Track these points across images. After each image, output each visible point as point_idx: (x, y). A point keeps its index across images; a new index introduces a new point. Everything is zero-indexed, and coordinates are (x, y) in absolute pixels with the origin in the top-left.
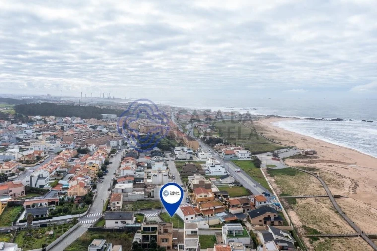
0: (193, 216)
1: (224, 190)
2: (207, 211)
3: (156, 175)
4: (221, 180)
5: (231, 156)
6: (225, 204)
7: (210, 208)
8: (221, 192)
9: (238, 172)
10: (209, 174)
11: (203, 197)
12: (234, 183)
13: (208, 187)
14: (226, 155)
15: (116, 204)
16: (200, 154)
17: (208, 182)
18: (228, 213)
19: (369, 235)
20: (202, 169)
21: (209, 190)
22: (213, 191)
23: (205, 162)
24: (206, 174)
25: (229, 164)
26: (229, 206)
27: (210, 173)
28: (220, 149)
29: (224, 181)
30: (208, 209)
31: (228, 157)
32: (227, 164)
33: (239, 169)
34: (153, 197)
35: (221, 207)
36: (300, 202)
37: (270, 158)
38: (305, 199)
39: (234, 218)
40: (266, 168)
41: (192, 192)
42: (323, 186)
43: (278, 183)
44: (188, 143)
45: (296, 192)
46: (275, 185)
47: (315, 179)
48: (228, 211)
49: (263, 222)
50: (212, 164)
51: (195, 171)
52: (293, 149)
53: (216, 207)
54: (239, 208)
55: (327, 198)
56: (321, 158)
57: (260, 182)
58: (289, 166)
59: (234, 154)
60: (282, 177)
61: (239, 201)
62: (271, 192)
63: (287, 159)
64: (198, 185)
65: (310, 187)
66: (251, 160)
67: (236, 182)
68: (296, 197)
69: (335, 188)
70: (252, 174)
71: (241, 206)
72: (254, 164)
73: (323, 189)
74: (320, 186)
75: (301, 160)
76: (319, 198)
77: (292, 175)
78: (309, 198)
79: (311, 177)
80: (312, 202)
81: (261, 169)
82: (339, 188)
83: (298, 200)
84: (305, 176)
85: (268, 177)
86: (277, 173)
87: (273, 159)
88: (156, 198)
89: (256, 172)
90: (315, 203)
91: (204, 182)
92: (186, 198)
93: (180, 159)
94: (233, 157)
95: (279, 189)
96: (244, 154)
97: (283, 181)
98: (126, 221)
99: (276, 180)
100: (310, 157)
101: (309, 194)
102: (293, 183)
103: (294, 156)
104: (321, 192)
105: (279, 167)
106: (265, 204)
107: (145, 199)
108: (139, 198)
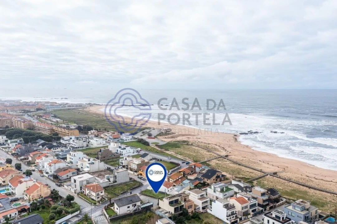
0: (172, 187)
3: (93, 163)
9: (141, 151)
14: (114, 139)
15: (100, 193)
19: (273, 173)
30: (175, 180)
34: (116, 182)
36: (211, 164)
37: (145, 138)
38: (211, 161)
39: (197, 182)
40: (154, 145)
41: (136, 172)
42: (209, 151)
43: (180, 154)
44: (69, 132)
45: (199, 158)
46: (180, 156)
47: (197, 148)
48: (187, 178)
49: (215, 180)
50: (120, 147)
51: (110, 156)
52: (152, 129)
53: (179, 177)
54: (190, 174)
55: (222, 158)
56: (177, 134)
57: (167, 155)
58: (167, 142)
59: (120, 137)
60: (175, 150)
61: (188, 169)
62: (186, 161)
63: (158, 137)
64: (140, 165)
65: (202, 153)
66: (136, 141)
67: (153, 159)
68: (204, 161)
69: (216, 151)
70: (153, 151)
71: (191, 173)
72: (141, 143)
73: (212, 153)
74: (207, 151)
75: (166, 137)
76: (218, 159)
77: (179, 147)
78: (213, 160)
79: (192, 147)
80: (218, 162)
81: (152, 146)
82: (218, 151)
83: (208, 162)
84: (187, 147)
85: (167, 151)
86: (167, 148)
87: (149, 138)
88: (118, 182)
89: (154, 149)
90: (220, 162)
91: (144, 161)
92: (138, 178)
93: (78, 148)
94: (120, 140)
95: (187, 158)
96: (128, 137)
97: (180, 152)
98: (136, 203)
99: (174, 152)
100: (170, 134)
101: (209, 158)
102: (188, 152)
103: (159, 134)
104: (213, 154)
105: (161, 143)
106: (201, 169)
107: (110, 185)
108: (104, 186)
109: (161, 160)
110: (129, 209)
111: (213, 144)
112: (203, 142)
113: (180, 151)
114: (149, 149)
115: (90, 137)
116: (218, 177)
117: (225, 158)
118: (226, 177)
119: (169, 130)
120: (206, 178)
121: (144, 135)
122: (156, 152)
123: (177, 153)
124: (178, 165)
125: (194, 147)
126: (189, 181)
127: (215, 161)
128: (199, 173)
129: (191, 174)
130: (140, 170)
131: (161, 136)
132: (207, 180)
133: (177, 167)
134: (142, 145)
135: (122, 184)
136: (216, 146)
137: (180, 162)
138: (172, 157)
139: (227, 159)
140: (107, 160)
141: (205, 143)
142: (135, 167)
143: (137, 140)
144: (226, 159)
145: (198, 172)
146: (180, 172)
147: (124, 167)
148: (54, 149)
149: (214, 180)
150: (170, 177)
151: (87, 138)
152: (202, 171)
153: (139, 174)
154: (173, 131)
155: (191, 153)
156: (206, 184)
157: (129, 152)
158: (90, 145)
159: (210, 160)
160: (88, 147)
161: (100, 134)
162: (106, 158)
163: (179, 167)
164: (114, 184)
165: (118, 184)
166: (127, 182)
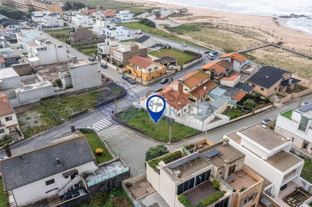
11: (153, 70)
14: (106, 18)
15: (4, 121)
34: (71, 87)
36: (255, 56)
37: (152, 18)
38: (254, 51)
39: (242, 93)
40: (163, 27)
41: (121, 66)
42: (246, 36)
43: (201, 40)
44: (46, 7)
45: (232, 45)
46: (200, 42)
47: (226, 32)
48: (219, 84)
49: (278, 90)
50: (108, 27)
51: (91, 39)
52: (162, 9)
53: (203, 82)
54: (225, 76)
55: (271, 47)
56: (195, 15)
57: (181, 41)
58: (181, 24)
59: (116, 15)
60: (193, 34)
61: (221, 65)
62: (211, 50)
63: (169, 18)
64: (130, 54)
65: (236, 39)
66: (138, 22)
67: (157, 45)
68: (243, 51)
69: (257, 36)
70: (159, 34)
71: (225, 72)
72: (145, 25)
73: (252, 39)
74: (243, 36)
75: (180, 18)
76: (265, 48)
77: (199, 31)
78: (256, 50)
79: (219, 30)
80: (266, 53)
81: (159, 28)
82: (261, 36)
83: (249, 53)
84: (211, 30)
85: (180, 35)
86: (181, 31)
87: (156, 19)
88: (76, 88)
89: (161, 32)
90: (271, 54)
91: (138, 46)
92: (123, 78)
93: (51, 27)
94: (116, 20)
95: (213, 46)
96: (127, 15)
97: (200, 37)
98: (77, 168)
99: (191, 37)
100: (186, 15)
101: (249, 46)
102: (214, 37)
103: (171, 15)
104: (255, 41)
105: (172, 25)
106: (243, 64)
107: (56, 93)
108: (42, 95)
109: (170, 48)
110: (52, 186)
111: (248, 27)
112: (232, 24)
113: (200, 35)
114: (153, 32)
115: (72, 14)
116: (285, 83)
117: (279, 46)
118: (299, 83)
119: (185, 11)
120: (259, 84)
121: (150, 15)
122: (164, 35)
123: (197, 39)
124: (198, 56)
125: (222, 31)
126: (224, 91)
127: (260, 50)
128: (241, 72)
129: (227, 75)
130: (128, 63)
131: (173, 17)
132: (262, 89)
133: (197, 61)
134: (145, 26)
135: (86, 91)
136: (254, 30)
137: (202, 52)
138: (188, 43)
139: (283, 49)
140: (83, 45)
141: (236, 26)
142: (119, 57)
143: (139, 20)
144: (280, 48)
145: (239, 71)
146: (205, 70)
147: (104, 56)
148: (11, 27)
149: (275, 89)
150: (183, 82)
151: (69, 14)
152: (246, 69)
153: (126, 72)
154: (189, 12)
155: (218, 39)
156: (262, 98)
157: (122, 34)
158: (69, 25)
159: (251, 50)
160: (66, 27)
161: (92, 12)
162: (83, 42)
163: (200, 59)
164: (68, 92)
165: (76, 91)
166: (97, 86)
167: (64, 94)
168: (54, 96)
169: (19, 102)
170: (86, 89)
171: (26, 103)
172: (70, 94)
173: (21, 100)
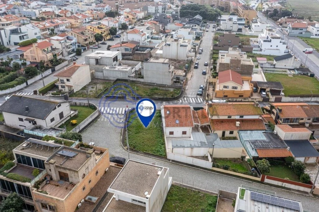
0: (188, 129)
1: (275, 79)
2: (222, 121)
3: (169, 45)
4: (275, 62)
5: (301, 31)
6: (270, 112)
7: (230, 117)
8: (269, 82)
9: (310, 53)
10: (258, 53)
11: (230, 89)
12: (298, 69)
13: (247, 71)
14: (293, 29)
15: (66, 80)
16: (253, 25)
17: (248, 63)
18: (272, 134)
20: (249, 44)
21: (247, 77)
22: (253, 80)
23: (257, 37)
24: (253, 52)
25: (296, 42)
26: (278, 117)
27: (261, 50)
28: (286, 23)
29: (280, 64)
30: (226, 118)
31: (297, 32)
32: (292, 41)
33: (311, 49)
34: (143, 78)
35: (257, 117)
39: (284, 153)
51: (237, 46)
59: (307, 28)
67: (300, 69)
88: (146, 80)
91: (240, 61)
94: (304, 33)
98: (36, 120)
107: (129, 79)
108: (119, 76)
109: (312, 75)
135: (153, 86)
151: (254, 21)
164: (139, 81)
165: (146, 83)
166: (166, 85)
167: (135, 81)
168: (127, 80)
169: (103, 76)
170: (154, 83)
171: (107, 79)
172: (140, 83)
173: (104, 75)
